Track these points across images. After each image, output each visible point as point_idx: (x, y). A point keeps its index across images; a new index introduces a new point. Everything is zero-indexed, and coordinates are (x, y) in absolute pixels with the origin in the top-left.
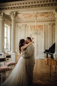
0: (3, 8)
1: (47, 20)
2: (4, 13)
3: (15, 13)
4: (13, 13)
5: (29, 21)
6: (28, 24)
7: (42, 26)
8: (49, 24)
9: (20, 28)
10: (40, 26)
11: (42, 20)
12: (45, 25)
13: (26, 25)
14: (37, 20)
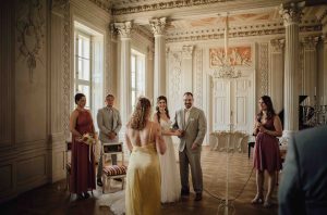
0: (130, 8)
1: (266, 28)
2: (132, 21)
3: (163, 20)
4: (159, 19)
5: (206, 33)
6: (201, 44)
7: (249, 48)
8: (273, 42)
9: (176, 56)
10: (240, 50)
11: (249, 29)
12: (257, 45)
13: (195, 47)
14: (232, 31)
